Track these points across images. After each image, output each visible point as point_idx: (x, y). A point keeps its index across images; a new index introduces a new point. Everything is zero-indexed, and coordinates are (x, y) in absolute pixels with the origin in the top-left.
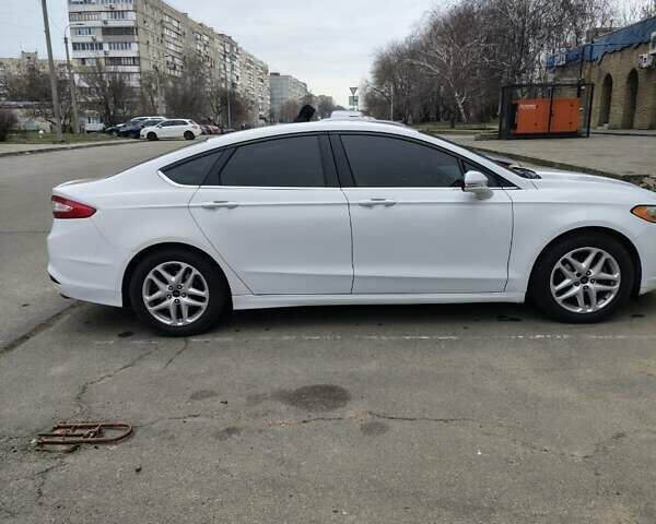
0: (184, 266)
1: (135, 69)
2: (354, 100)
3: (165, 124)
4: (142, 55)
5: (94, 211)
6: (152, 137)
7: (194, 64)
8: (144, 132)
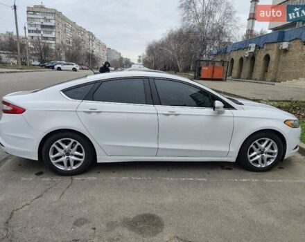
0: (73, 141)
1: (53, 42)
2: (139, 61)
3: (65, 64)
4: (57, 37)
5: (24, 110)
6: (59, 69)
7: (77, 42)
8: (56, 67)
